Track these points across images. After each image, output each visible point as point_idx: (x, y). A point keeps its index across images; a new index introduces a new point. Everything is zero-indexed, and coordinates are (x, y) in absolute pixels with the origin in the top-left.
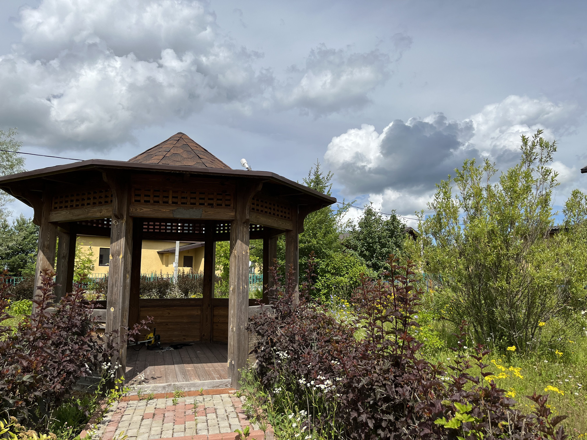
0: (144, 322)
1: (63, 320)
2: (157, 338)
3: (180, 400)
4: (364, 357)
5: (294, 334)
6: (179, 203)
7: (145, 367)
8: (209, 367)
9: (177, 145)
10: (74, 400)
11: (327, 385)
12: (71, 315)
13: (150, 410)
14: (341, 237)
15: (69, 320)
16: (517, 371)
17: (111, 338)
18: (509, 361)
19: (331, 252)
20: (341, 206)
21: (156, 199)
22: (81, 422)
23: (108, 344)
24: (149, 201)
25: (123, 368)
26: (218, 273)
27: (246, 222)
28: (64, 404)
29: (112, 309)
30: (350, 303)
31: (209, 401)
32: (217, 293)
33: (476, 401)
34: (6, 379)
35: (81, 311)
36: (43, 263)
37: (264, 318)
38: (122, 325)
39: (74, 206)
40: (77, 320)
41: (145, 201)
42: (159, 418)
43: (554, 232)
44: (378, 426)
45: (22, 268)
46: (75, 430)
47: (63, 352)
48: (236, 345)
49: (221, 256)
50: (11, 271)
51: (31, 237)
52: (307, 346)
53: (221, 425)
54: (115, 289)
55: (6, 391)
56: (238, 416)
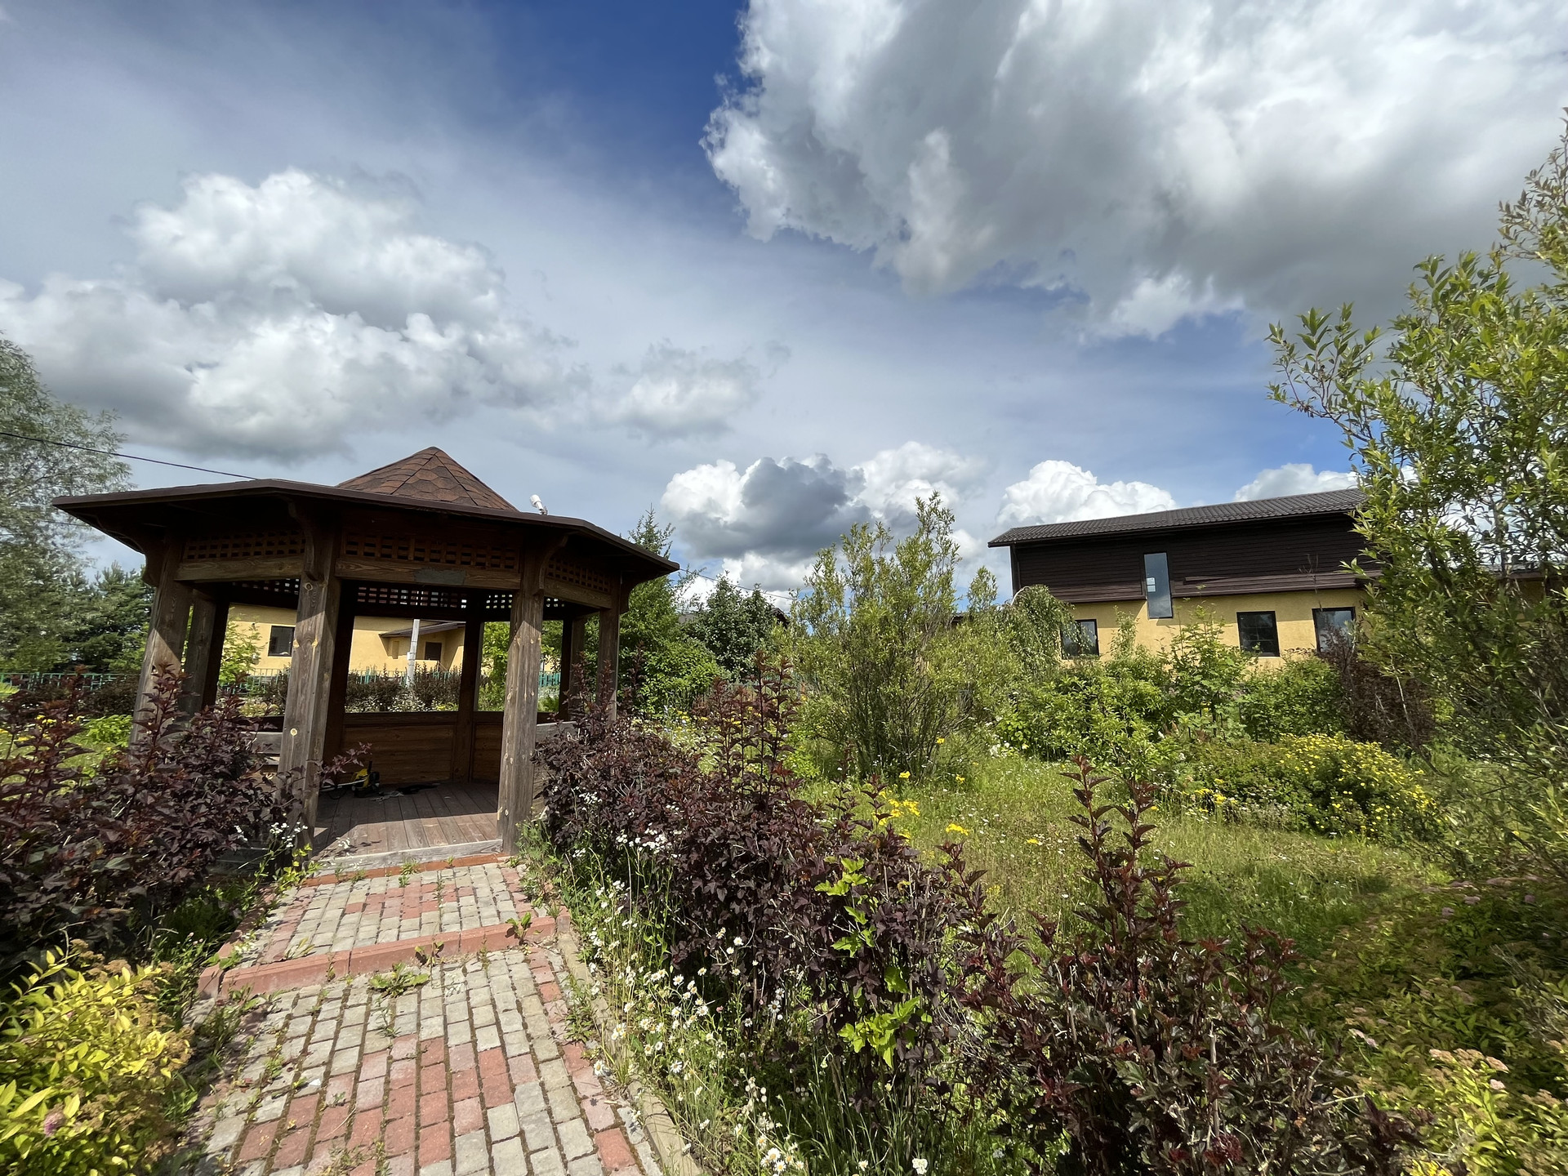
0: (352, 752)
1: (196, 753)
2: (374, 777)
3: (412, 878)
4: (715, 797)
5: (610, 767)
6: (426, 559)
7: (350, 826)
8: (465, 820)
9: (428, 467)
10: (212, 892)
11: (659, 842)
12: (213, 744)
13: (358, 897)
14: (681, 620)
15: (209, 752)
16: (913, 807)
17: (289, 780)
18: (899, 791)
19: (666, 642)
20: (684, 574)
21: (386, 551)
22: (221, 929)
23: (283, 790)
24: (373, 554)
25: (311, 831)
26: (486, 671)
27: (540, 595)
28: (189, 900)
29: (294, 732)
30: (690, 715)
31: (461, 877)
32: (483, 703)
33: (868, 855)
34: (67, 869)
35: (232, 736)
36: (158, 653)
37: (561, 743)
38: (311, 757)
39: (229, 555)
40: (226, 753)
41: (366, 554)
42: (373, 912)
43: (958, 620)
44: (731, 897)
45: (110, 657)
46: (210, 944)
47: (193, 810)
48: (513, 785)
49: (491, 645)
50: (87, 662)
51: (133, 603)
52: (629, 785)
53: (483, 914)
54: (301, 698)
55: (65, 891)
56: (512, 897)
